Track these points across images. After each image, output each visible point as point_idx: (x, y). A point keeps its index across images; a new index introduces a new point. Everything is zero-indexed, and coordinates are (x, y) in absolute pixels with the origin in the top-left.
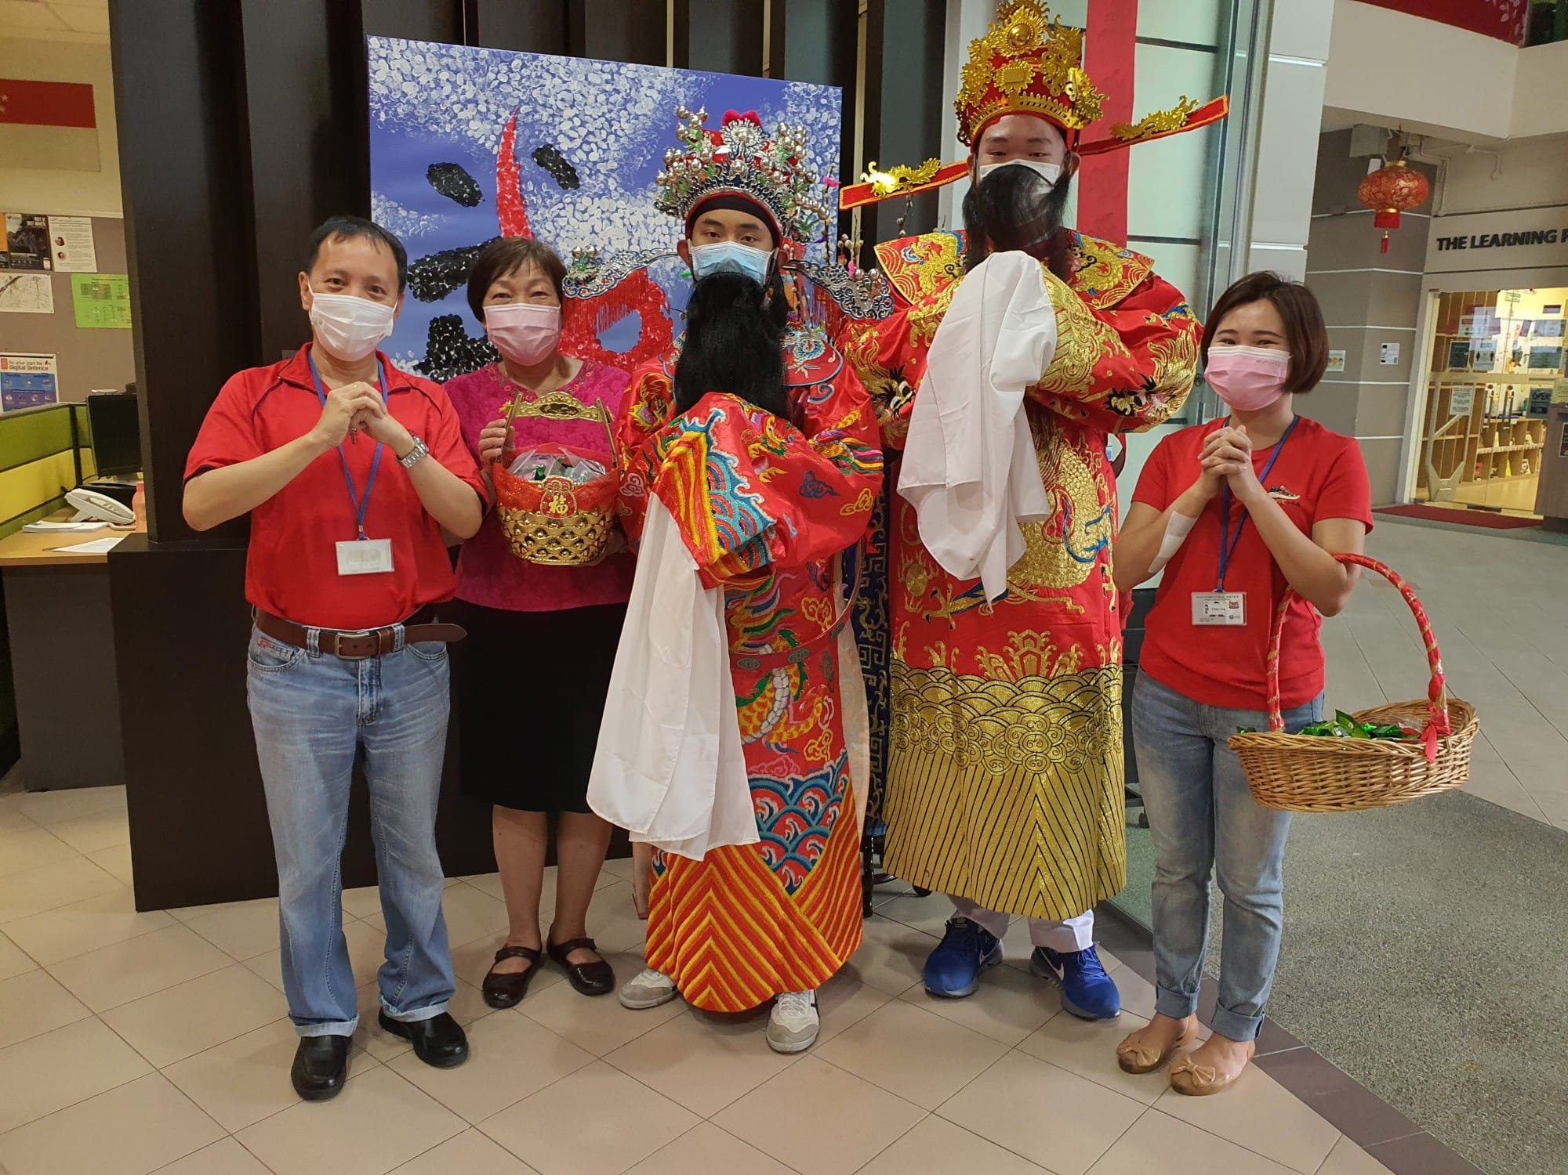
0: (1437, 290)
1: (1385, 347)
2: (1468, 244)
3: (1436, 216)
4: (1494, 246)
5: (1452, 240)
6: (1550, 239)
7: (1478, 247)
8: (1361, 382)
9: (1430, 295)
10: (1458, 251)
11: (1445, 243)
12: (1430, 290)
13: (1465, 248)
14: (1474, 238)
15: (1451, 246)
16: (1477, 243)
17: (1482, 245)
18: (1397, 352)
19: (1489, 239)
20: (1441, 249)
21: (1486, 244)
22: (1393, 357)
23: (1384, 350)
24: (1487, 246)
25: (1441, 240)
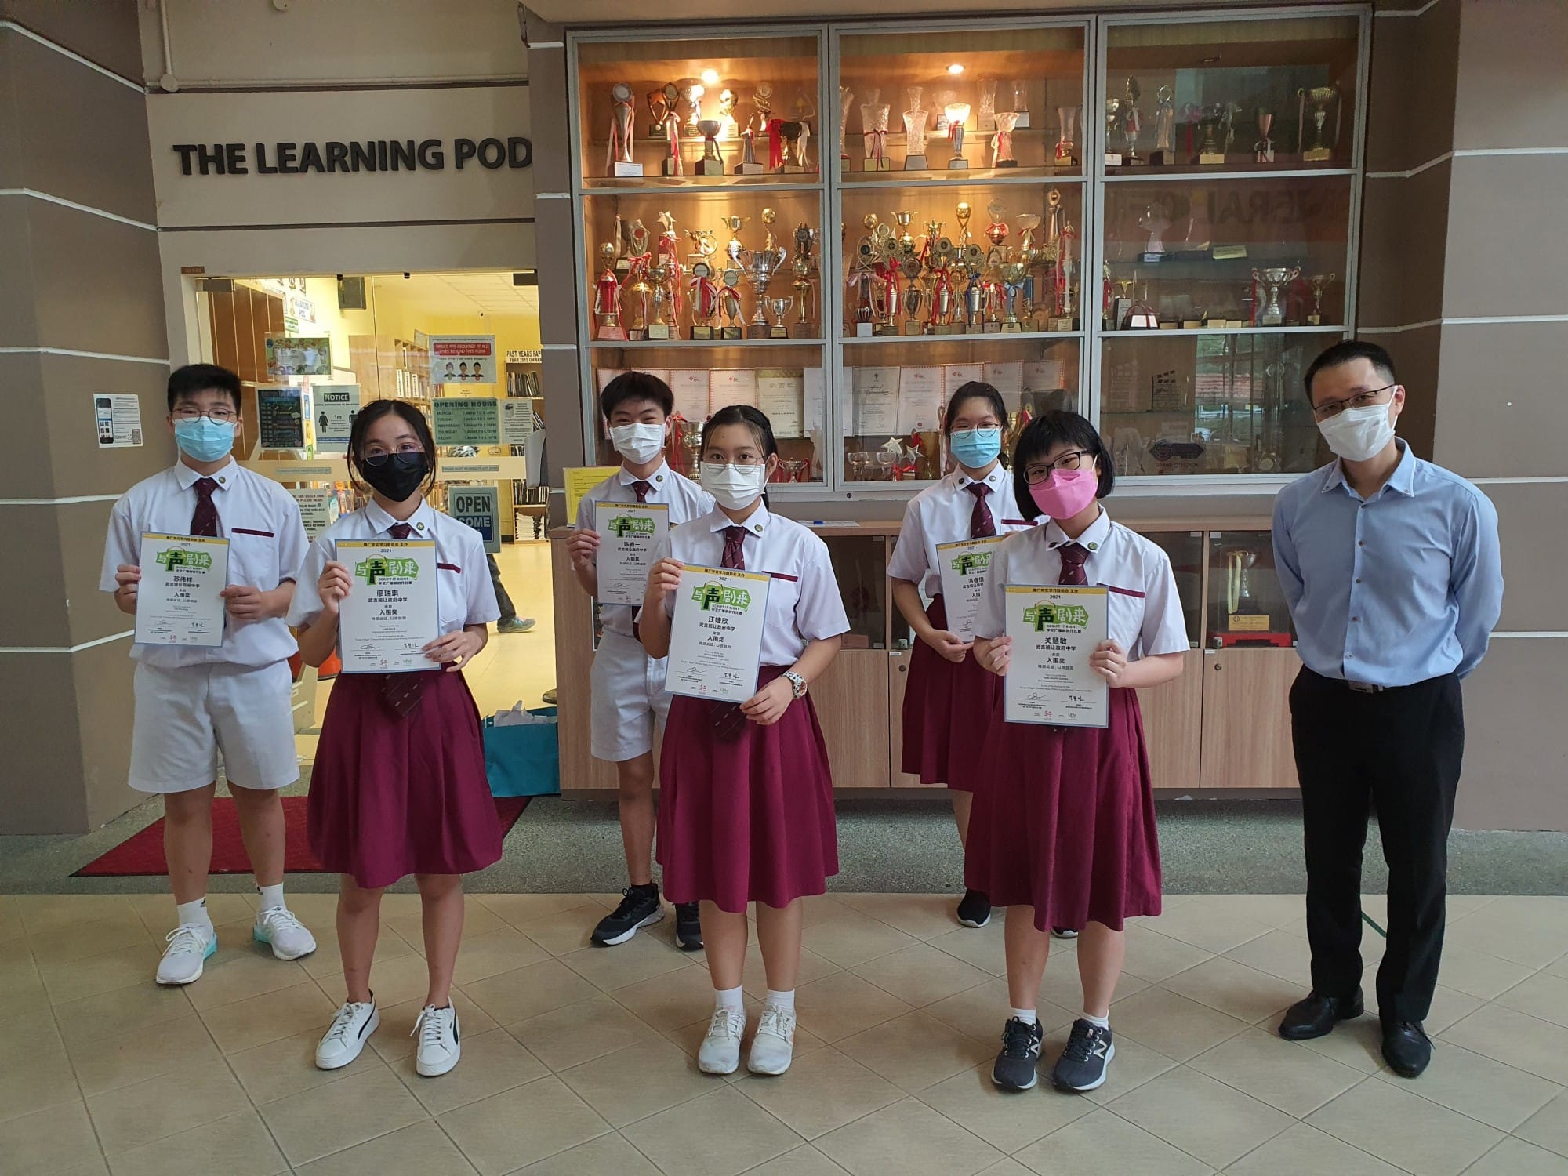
0: (202, 270)
1: (106, 403)
2: (250, 163)
3: (160, 91)
4: (311, 171)
5: (210, 152)
6: (430, 159)
7: (273, 170)
8: (58, 501)
9: (185, 282)
10: (228, 180)
11: (194, 157)
12: (184, 270)
13: (244, 171)
14: (260, 148)
15: (211, 167)
16: (271, 160)
17: (283, 168)
18: (137, 417)
19: (298, 152)
20: (187, 171)
21: (290, 164)
22: (129, 429)
23: (102, 412)
24: (295, 170)
25: (184, 151)
